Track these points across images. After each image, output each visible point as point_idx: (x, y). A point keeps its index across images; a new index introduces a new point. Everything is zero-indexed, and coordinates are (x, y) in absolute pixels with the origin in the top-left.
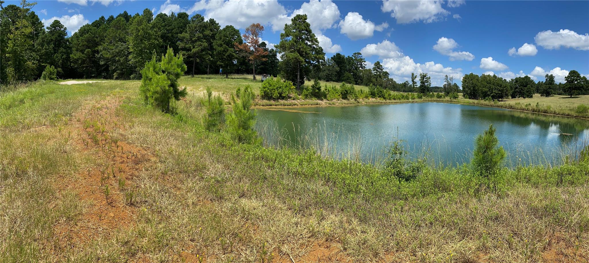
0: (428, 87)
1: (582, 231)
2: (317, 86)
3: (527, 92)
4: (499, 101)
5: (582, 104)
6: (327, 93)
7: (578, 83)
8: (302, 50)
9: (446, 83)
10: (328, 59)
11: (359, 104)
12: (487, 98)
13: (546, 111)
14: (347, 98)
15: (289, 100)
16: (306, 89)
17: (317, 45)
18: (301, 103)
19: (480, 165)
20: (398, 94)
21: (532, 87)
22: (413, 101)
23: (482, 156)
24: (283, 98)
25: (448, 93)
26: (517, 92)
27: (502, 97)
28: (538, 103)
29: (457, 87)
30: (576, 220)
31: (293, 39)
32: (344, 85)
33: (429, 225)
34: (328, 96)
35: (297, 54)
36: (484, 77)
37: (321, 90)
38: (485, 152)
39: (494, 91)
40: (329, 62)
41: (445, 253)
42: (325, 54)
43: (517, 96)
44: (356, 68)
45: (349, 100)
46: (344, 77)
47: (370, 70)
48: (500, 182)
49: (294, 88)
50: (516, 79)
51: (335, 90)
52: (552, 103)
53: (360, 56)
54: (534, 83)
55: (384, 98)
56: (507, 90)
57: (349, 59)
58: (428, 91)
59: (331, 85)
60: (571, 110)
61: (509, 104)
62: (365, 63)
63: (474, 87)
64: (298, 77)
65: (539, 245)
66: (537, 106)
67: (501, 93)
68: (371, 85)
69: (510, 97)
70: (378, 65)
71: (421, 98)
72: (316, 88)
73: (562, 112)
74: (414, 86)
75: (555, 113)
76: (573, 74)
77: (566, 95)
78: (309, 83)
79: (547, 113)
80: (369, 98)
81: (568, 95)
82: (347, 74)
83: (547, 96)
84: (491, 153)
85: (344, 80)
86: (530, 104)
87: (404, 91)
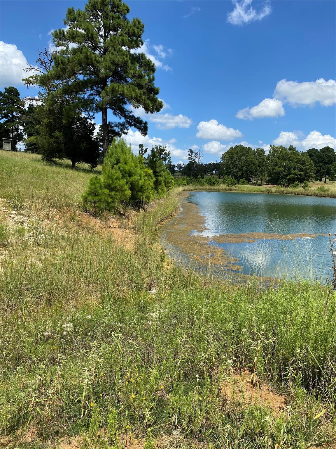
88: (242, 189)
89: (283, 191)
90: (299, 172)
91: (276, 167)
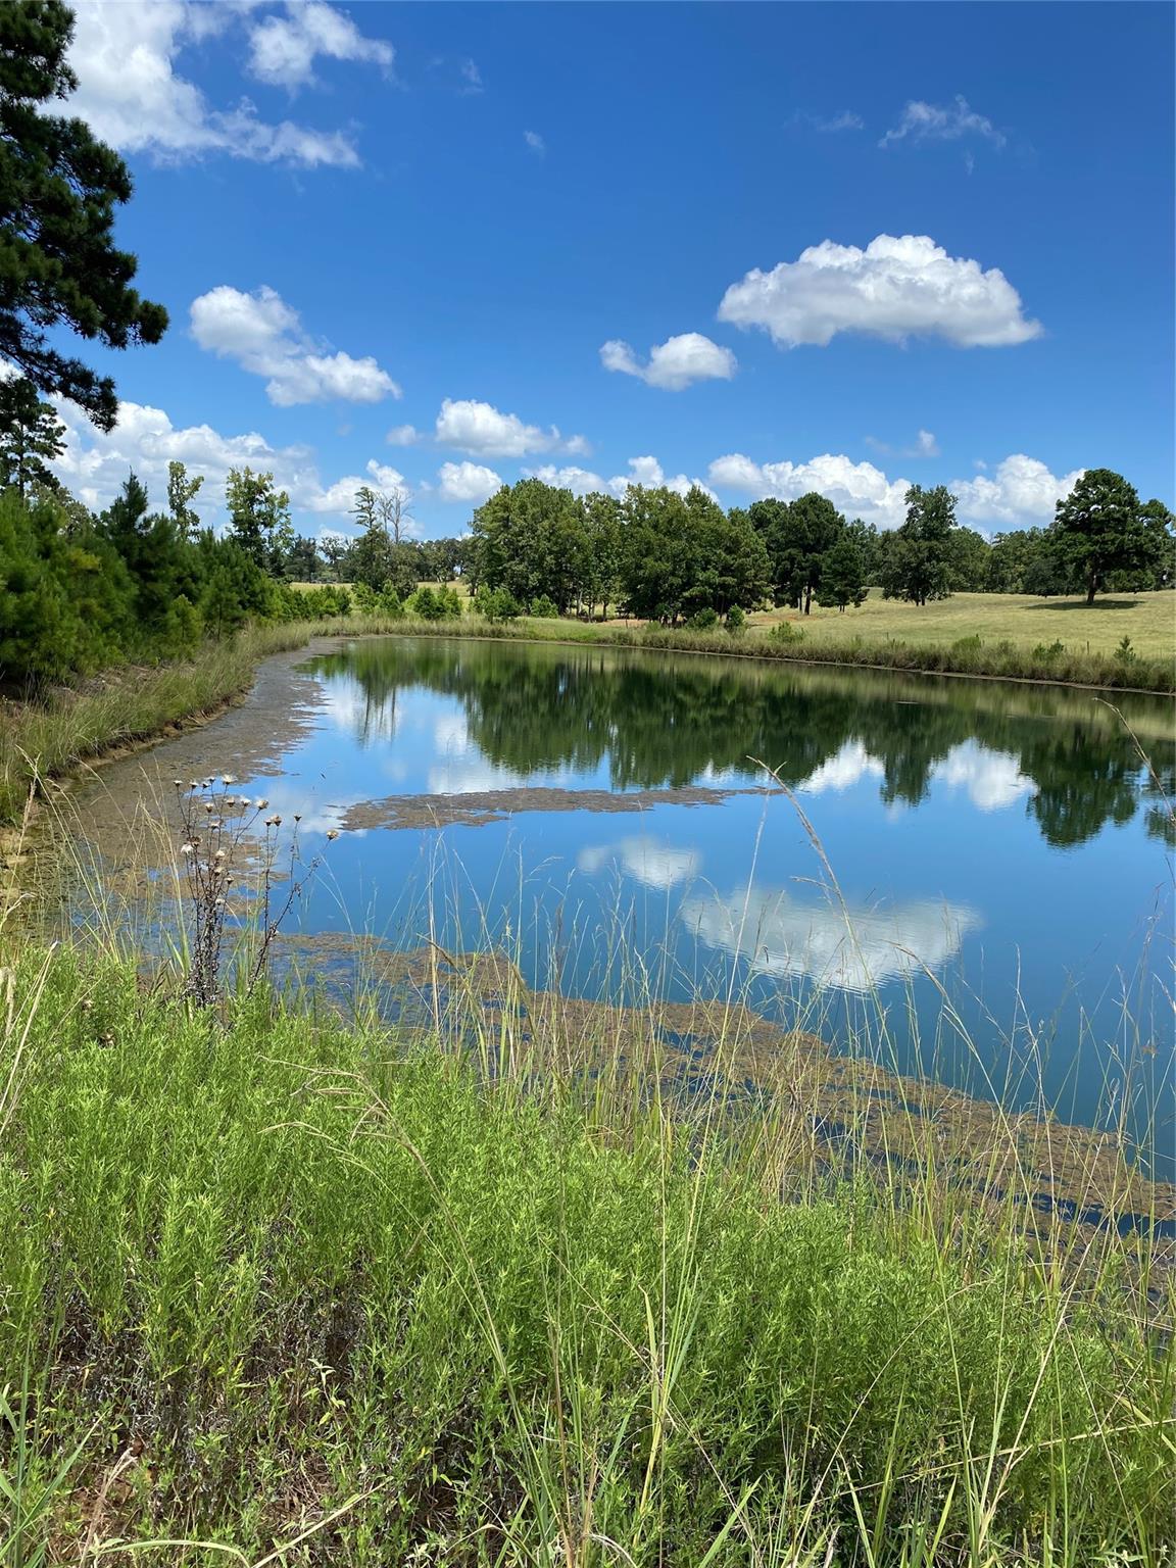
12: (663, 609)
69: (771, 604)
76: (1101, 488)
81: (1073, 594)
83: (917, 599)
88: (537, 632)
89: (666, 641)
90: (721, 575)
91: (645, 560)
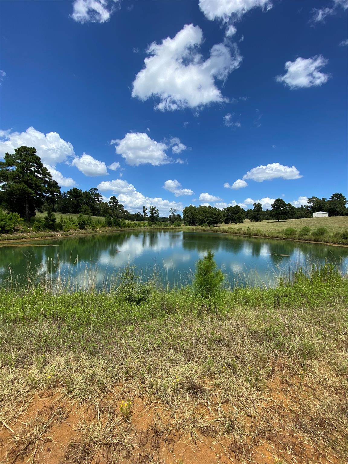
0: (157, 218)
1: (305, 359)
2: (50, 217)
3: (238, 218)
4: (214, 226)
5: (290, 227)
6: (64, 224)
7: (284, 209)
8: (30, 181)
9: (171, 214)
10: (64, 193)
11: (96, 233)
12: (203, 224)
13: (257, 234)
14: (84, 228)
15: (15, 233)
16: (37, 221)
17: (50, 179)
18: (32, 236)
19: (201, 287)
20: (131, 222)
21: (242, 214)
22: (144, 228)
23: (202, 279)
24: (7, 232)
25: (173, 222)
26: (229, 218)
27: (216, 223)
28: (248, 228)
29: (180, 217)
30: (298, 346)
31: (17, 169)
32: (81, 216)
33: (157, 348)
34: (64, 227)
35: (24, 186)
36: (201, 208)
37: (56, 221)
38: (205, 275)
39: (209, 219)
40: (65, 196)
41: (171, 378)
42: (60, 187)
43: (229, 221)
44: (93, 202)
45: (86, 230)
46: (82, 209)
47: (106, 203)
48: (220, 304)
49: (22, 221)
50: (228, 208)
51: (72, 221)
52: (261, 227)
53: (97, 191)
54: (244, 211)
55: (120, 227)
56: (220, 218)
57: (86, 193)
58: (157, 220)
59: (67, 217)
60: (279, 233)
61: (223, 229)
62: (102, 198)
63: (192, 216)
64: (27, 208)
65: (262, 372)
66: (247, 230)
67: (216, 220)
68: (108, 215)
69: (223, 223)
70: (114, 199)
71: (151, 225)
72: (50, 220)
73: (271, 235)
74: (145, 216)
75: (265, 236)
76: (278, 201)
77: (274, 220)
78: (41, 215)
79: (257, 236)
80: (106, 227)
81: (276, 220)
82: (84, 206)
83: (256, 221)
84: (211, 276)
85: (82, 212)
86: (241, 229)
87: (137, 220)
